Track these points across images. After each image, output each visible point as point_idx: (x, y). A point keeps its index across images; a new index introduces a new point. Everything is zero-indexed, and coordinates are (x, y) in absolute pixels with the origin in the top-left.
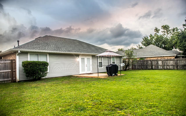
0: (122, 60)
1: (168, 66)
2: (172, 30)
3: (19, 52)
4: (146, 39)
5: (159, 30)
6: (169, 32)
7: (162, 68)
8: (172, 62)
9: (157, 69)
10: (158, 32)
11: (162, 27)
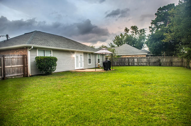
0: (105, 57)
1: (142, 63)
2: (139, 31)
3: (32, 47)
4: (117, 38)
5: (129, 30)
6: (137, 33)
7: (137, 64)
8: (145, 60)
9: (133, 65)
10: (128, 32)
11: (131, 27)
